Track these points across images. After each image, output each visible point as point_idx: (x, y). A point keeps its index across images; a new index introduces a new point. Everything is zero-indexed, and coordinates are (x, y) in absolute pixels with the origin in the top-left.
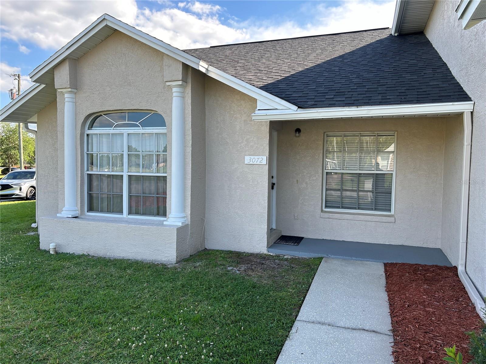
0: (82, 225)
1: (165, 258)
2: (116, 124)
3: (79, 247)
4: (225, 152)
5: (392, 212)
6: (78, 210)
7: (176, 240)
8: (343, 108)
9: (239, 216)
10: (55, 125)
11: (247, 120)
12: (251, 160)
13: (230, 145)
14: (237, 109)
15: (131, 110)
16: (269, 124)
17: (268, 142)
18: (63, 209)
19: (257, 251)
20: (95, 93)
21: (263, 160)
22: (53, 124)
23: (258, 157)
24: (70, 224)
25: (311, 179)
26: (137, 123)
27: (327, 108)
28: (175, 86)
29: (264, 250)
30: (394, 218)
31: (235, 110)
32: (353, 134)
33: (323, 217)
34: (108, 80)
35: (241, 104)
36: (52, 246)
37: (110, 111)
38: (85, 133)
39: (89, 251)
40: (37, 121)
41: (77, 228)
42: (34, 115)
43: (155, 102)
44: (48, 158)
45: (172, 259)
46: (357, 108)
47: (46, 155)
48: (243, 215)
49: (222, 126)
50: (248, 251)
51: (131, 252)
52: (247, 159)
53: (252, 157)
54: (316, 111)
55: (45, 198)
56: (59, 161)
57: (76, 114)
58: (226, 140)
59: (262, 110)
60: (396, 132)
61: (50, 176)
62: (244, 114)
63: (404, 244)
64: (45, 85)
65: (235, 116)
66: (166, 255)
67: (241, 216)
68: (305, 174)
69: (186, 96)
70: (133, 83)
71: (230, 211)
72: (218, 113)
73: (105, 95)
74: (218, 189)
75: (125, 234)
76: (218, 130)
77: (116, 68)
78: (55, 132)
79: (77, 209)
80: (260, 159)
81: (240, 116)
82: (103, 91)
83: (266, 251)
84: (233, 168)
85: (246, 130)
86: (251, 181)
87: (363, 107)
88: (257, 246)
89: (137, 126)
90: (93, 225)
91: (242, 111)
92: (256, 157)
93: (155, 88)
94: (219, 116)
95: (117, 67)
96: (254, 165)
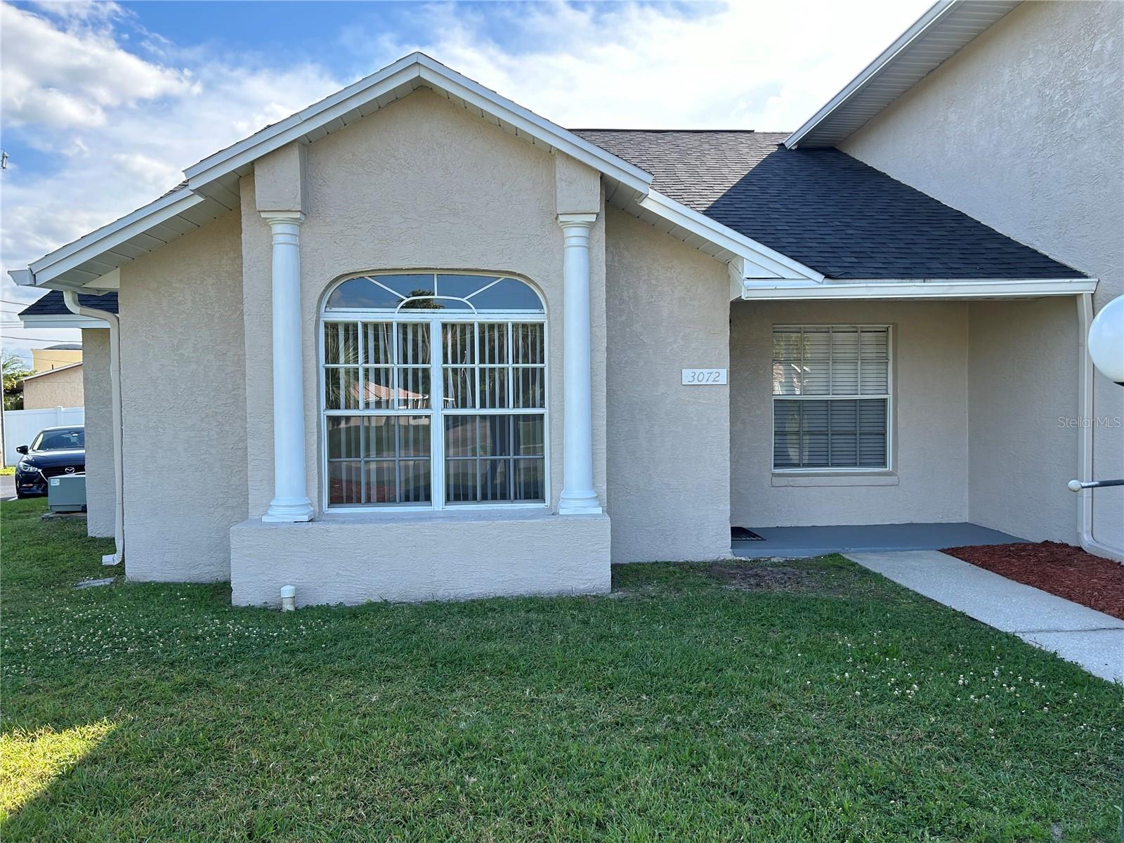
0: (366, 533)
1: (584, 584)
2: (407, 300)
3: (358, 586)
4: (638, 362)
5: (890, 468)
6: (311, 505)
7: (610, 543)
8: (901, 281)
9: (671, 490)
10: (181, 298)
11: (684, 298)
12: (696, 377)
13: (648, 347)
14: (664, 275)
15: (457, 270)
16: (729, 307)
17: (727, 341)
18: (271, 504)
19: (711, 556)
20: (359, 226)
21: (722, 376)
22: (174, 296)
23: (711, 370)
24: (330, 534)
25: (751, 415)
26: (464, 300)
27: (874, 281)
28: (578, 225)
29: (726, 553)
30: (897, 477)
31: (660, 277)
32: (817, 328)
33: (777, 485)
34: (397, 199)
35: (672, 266)
36: (287, 592)
37: (402, 269)
38: (321, 319)
39: (386, 593)
40: (118, 287)
41: (351, 542)
42: (107, 271)
43: (521, 255)
44: (159, 382)
45: (600, 585)
46: (924, 282)
47: (149, 374)
48: (681, 487)
49: (631, 308)
50: (693, 558)
51: (501, 580)
52: (688, 376)
53: (698, 371)
54: (865, 285)
55: (150, 485)
56: (250, 386)
57: (303, 274)
58: (641, 338)
59: (752, 278)
60: (891, 326)
61: (164, 429)
62: (679, 286)
63: (914, 522)
64: (203, 199)
65: (659, 289)
66: (587, 577)
67: (678, 490)
68: (740, 404)
69: (594, 246)
70: (463, 212)
71: (651, 482)
72: (624, 283)
73: (387, 233)
74: (624, 438)
75: (486, 543)
76: (624, 318)
77: (417, 173)
78: (181, 317)
79: (310, 502)
80: (714, 375)
81: (671, 289)
82: (382, 224)
83: (730, 555)
84: (656, 394)
85: (682, 317)
86: (695, 418)
87: (933, 280)
88: (711, 547)
89: (463, 306)
90: (399, 532)
91: (675, 279)
92: (706, 371)
93: (519, 225)
94: (625, 288)
95: (422, 172)
96: (701, 387)
